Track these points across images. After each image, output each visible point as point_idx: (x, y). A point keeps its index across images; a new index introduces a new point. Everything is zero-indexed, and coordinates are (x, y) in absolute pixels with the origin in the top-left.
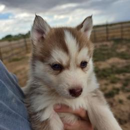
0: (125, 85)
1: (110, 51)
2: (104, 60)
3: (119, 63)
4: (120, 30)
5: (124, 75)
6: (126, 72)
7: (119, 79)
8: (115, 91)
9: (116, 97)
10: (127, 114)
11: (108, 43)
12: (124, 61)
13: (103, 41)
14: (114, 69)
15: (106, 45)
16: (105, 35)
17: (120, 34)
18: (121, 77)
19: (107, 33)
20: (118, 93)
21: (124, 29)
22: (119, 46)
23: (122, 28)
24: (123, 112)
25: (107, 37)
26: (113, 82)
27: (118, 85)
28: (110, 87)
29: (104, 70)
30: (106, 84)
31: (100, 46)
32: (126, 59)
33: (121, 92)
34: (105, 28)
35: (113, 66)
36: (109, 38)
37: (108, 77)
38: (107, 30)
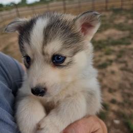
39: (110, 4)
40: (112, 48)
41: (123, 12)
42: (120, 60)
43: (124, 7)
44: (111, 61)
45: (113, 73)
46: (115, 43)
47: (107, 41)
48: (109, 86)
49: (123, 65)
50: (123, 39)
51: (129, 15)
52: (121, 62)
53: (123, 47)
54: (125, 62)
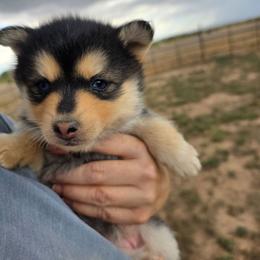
0: (240, 143)
1: (209, 83)
2: (197, 100)
3: (227, 104)
4: (226, 39)
5: (237, 125)
6: (240, 118)
7: (228, 134)
8: (220, 157)
9: (224, 168)
10: (243, 197)
11: (206, 68)
12: (236, 98)
13: (195, 63)
14: (219, 116)
15: (202, 72)
16: (199, 52)
17: (227, 46)
18: (232, 128)
19: (202, 47)
20: (225, 160)
21: (235, 37)
22: (226, 69)
23: (230, 34)
24: (236, 193)
25: (203, 56)
26: (216, 140)
27: (226, 145)
28: (211, 150)
29: (199, 119)
30: (204, 146)
31: (191, 74)
32: (239, 93)
33: (231, 157)
34: (197, 38)
35: (216, 110)
36: (207, 57)
37: (206, 132)
38: (201, 41)
39: (209, 50)
40: (224, 127)
41: (236, 62)
42: (243, 148)
43: (236, 52)
44: (225, 154)
45: (232, 175)
46: (229, 119)
47: (212, 116)
48: (228, 201)
49: (249, 159)
50: (242, 109)
51: (248, 65)
52: (245, 154)
53: (244, 123)
54: (253, 152)
